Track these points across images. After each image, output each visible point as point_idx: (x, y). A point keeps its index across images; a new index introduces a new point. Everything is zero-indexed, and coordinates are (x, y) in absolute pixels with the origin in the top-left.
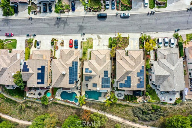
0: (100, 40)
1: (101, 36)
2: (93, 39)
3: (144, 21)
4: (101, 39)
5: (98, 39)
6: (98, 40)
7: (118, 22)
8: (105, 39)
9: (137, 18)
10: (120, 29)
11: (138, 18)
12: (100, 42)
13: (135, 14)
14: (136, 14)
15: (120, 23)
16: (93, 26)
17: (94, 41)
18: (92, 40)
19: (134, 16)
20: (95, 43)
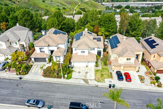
0: (85, 78)
1: (82, 82)
2: (95, 80)
3: (6, 93)
4: (82, 79)
5: (87, 80)
6: (88, 78)
7: (52, 96)
8: (77, 79)
9: (16, 98)
10: (52, 87)
11: (13, 98)
12: (85, 76)
13: (17, 104)
14: (15, 104)
15: (48, 95)
16: (95, 96)
17: (93, 78)
18: (97, 79)
19: (20, 102)
20: (91, 76)
